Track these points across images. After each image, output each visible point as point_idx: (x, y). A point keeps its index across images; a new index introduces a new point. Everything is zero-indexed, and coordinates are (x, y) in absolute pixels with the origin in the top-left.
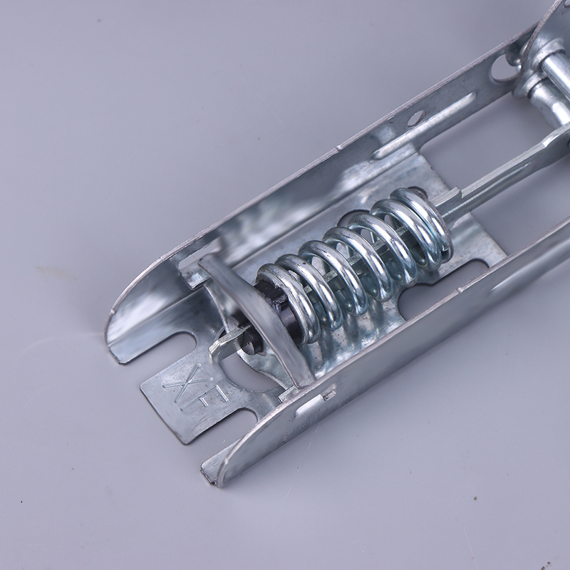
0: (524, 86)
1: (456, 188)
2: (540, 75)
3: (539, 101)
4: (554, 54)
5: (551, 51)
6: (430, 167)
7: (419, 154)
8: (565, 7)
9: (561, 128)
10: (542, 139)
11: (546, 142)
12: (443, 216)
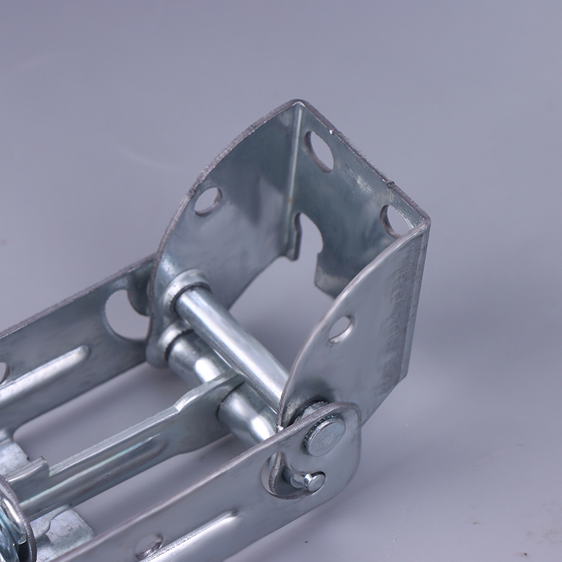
0: (160, 342)
1: (40, 459)
2: (180, 325)
3: (178, 359)
4: (191, 288)
5: (186, 284)
6: (26, 456)
7: (12, 441)
8: (198, 214)
9: (200, 387)
10: (175, 402)
11: (180, 406)
12: (22, 504)
